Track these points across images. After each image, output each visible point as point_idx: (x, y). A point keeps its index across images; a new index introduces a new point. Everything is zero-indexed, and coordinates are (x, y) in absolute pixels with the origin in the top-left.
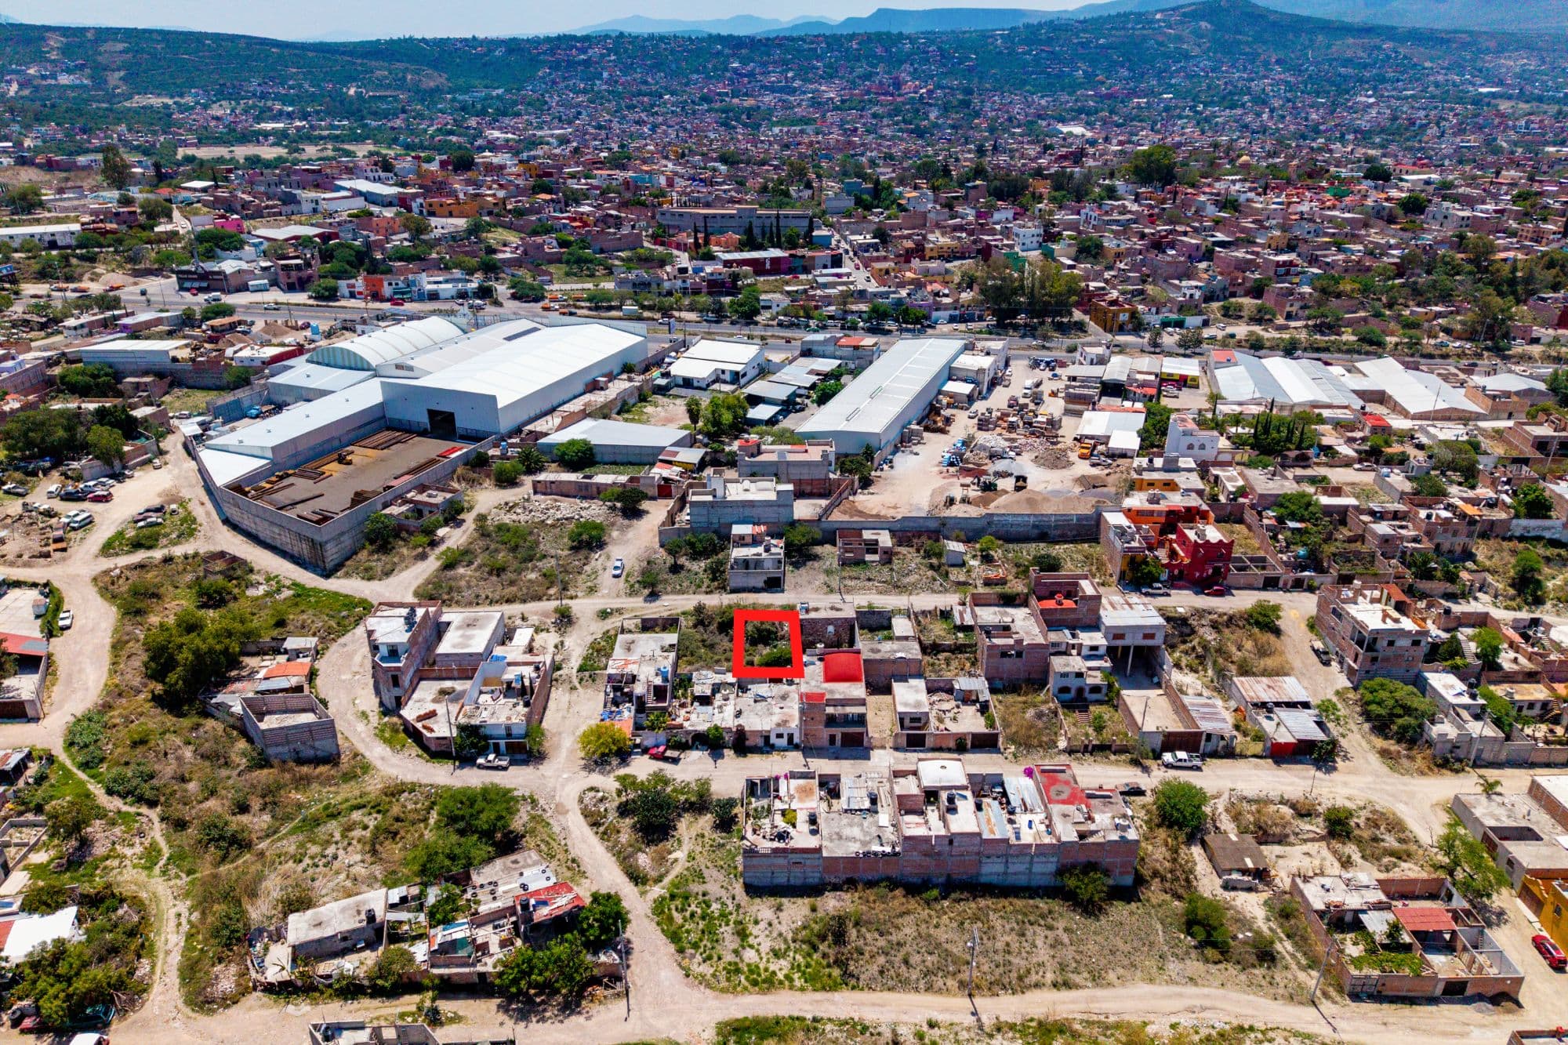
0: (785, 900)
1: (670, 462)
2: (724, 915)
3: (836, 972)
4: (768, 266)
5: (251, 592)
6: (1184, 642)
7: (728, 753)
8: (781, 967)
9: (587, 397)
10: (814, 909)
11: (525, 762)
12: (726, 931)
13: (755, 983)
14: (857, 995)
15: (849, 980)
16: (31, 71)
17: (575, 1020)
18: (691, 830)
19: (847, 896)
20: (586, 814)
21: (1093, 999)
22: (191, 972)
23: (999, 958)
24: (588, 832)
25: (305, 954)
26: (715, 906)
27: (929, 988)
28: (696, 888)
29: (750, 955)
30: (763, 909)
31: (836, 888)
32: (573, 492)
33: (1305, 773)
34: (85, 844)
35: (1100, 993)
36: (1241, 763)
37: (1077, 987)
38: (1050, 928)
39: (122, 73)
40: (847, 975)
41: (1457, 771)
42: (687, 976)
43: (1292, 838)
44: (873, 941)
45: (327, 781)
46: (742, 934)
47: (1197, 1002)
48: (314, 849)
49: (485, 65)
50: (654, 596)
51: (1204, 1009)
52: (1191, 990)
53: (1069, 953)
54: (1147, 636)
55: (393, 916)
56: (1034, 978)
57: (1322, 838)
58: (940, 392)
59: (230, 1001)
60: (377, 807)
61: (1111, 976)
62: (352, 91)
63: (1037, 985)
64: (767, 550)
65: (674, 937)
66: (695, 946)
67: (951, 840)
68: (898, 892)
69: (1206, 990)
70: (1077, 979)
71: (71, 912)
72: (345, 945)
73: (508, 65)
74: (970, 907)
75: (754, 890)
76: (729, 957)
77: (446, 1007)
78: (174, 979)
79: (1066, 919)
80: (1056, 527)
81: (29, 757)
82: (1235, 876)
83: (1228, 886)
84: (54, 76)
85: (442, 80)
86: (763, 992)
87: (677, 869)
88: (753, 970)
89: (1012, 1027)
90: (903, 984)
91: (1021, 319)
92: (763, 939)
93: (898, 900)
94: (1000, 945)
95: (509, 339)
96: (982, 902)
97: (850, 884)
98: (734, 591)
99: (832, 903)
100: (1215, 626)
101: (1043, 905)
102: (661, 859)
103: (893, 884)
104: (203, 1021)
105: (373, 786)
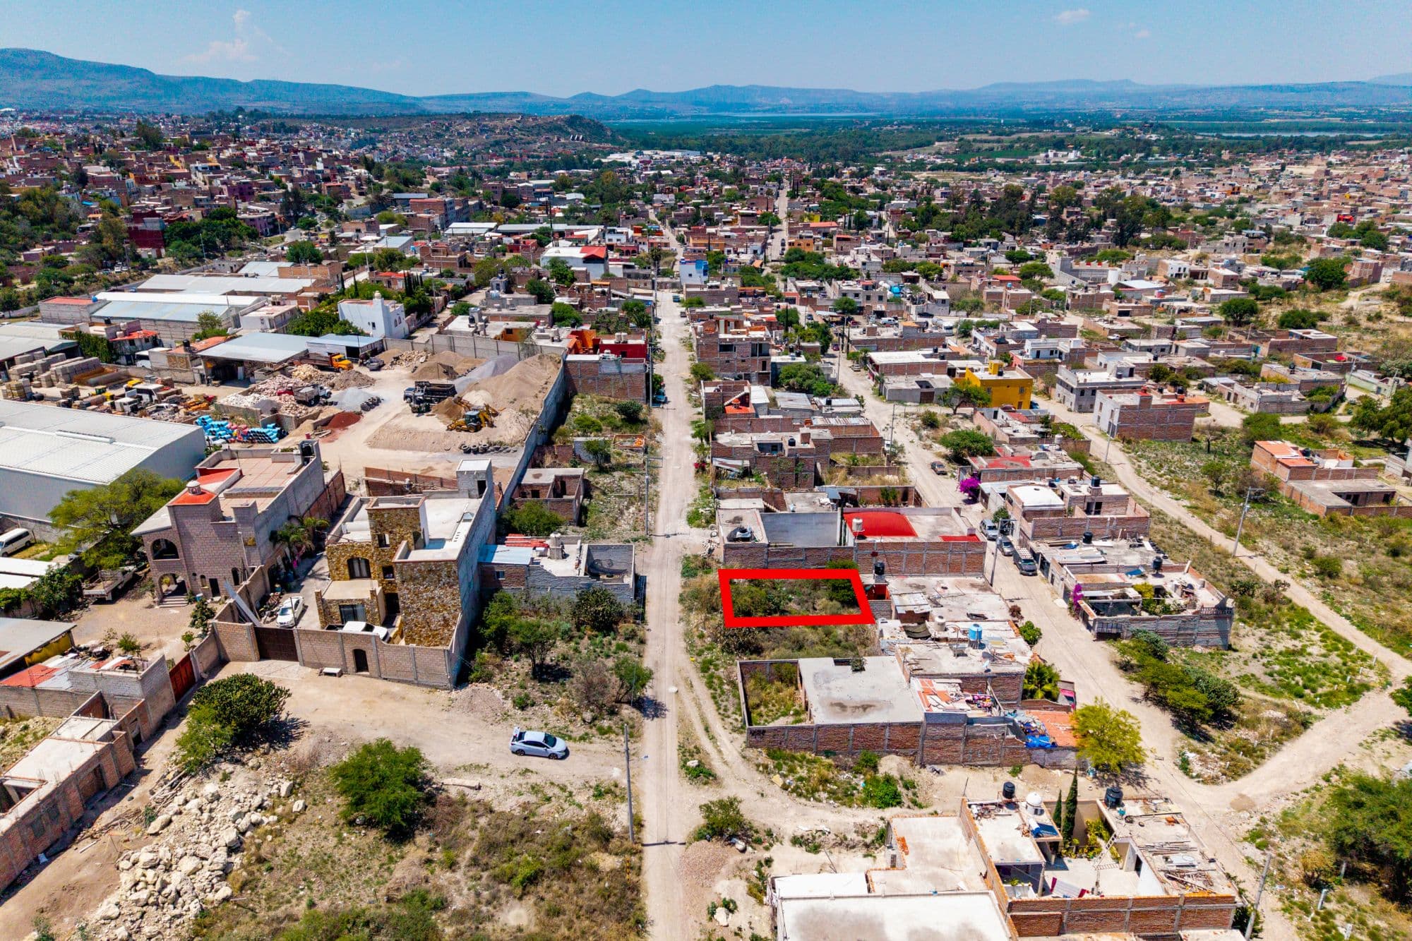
32: (20, 859)
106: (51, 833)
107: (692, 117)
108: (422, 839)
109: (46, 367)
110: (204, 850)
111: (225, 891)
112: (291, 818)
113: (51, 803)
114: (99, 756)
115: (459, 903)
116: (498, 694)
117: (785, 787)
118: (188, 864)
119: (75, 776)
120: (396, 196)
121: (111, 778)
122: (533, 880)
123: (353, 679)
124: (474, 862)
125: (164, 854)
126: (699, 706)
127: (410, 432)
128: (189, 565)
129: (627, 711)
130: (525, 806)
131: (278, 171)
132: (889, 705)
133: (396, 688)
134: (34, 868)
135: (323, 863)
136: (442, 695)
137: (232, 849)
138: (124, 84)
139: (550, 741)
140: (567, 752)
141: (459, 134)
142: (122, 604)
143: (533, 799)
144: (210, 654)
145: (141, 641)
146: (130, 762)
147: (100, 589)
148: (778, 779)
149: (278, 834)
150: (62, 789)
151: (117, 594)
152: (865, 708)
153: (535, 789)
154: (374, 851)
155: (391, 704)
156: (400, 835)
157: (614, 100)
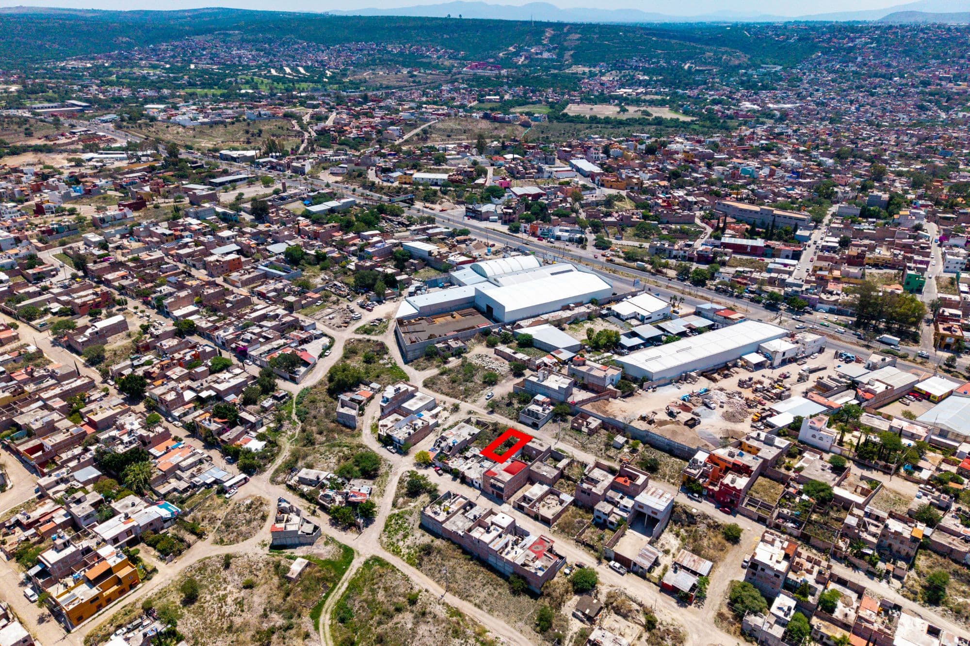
0: (427, 534)
1: (554, 356)
2: (406, 528)
3: (417, 561)
4: (749, 250)
5: (381, 362)
6: (689, 526)
7: (459, 480)
8: (405, 551)
9: (560, 313)
10: (432, 541)
11: (401, 454)
12: (401, 533)
13: (393, 551)
14: (417, 571)
15: (419, 566)
16: (533, 50)
17: (343, 533)
18: (424, 498)
19: (444, 543)
20: (400, 479)
21: (483, 616)
22: (277, 471)
23: (468, 587)
24: (396, 483)
25: (302, 481)
26: (406, 524)
27: (438, 582)
28: (407, 516)
29: (401, 543)
30: (418, 533)
31: (443, 539)
32: (507, 358)
33: (668, 601)
34: (282, 426)
35: (487, 615)
36: (646, 582)
37: (482, 609)
38: (495, 589)
39: (572, 52)
40: (420, 564)
41: (747, 641)
42: (379, 538)
43: (630, 619)
44: (438, 559)
45: (347, 435)
46: (405, 536)
47: (515, 638)
48: (327, 453)
49: (780, 48)
50: (492, 412)
51: (515, 641)
52: (519, 634)
53: (492, 599)
54: (653, 512)
55: (324, 481)
56: (472, 599)
57: (643, 626)
58: (741, 358)
59: (278, 483)
60: (351, 449)
61: (496, 613)
62: (686, 67)
63: (470, 601)
64: (544, 410)
65: (387, 526)
66: (389, 532)
67: (479, 541)
68: (460, 551)
69: (522, 637)
70: (484, 607)
71: (264, 443)
72: (309, 483)
73: (795, 49)
74: (477, 568)
75: (421, 526)
76: (394, 540)
77: (319, 512)
78: (272, 472)
79: (505, 590)
80: (678, 449)
81: (287, 395)
82: (579, 614)
83: (574, 615)
84: (541, 54)
85: (746, 60)
86: (394, 555)
87: (408, 508)
88: (397, 547)
89: (448, 606)
90: (433, 576)
92: (409, 541)
93: (458, 553)
94: (473, 584)
95: (552, 274)
96: (482, 569)
97: (448, 540)
98: (521, 422)
99: (438, 543)
100: (709, 526)
101: (502, 581)
102: (405, 503)
103: (460, 547)
104: (270, 485)
105: (356, 441)
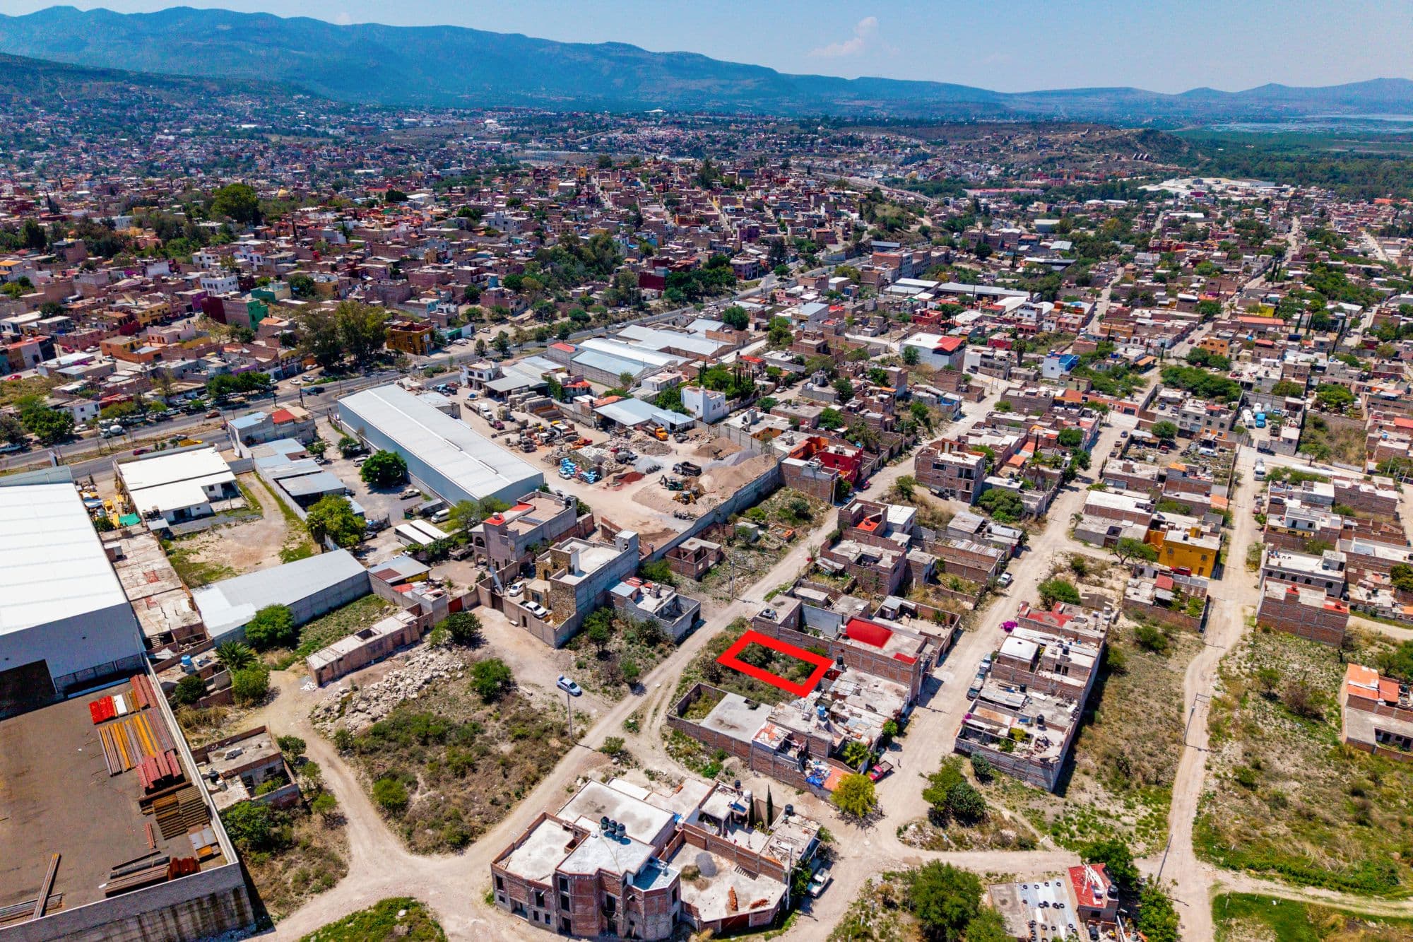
28: (1049, 818)
32: (364, 660)
42: (1145, 858)
64: (657, 597)
87: (1024, 820)
91: (349, 359)
106: (378, 654)
107: (1328, 120)
108: (494, 706)
109: (524, 399)
110: (416, 678)
111: (415, 696)
112: (455, 679)
113: (380, 643)
114: (403, 630)
115: (488, 734)
116: (573, 658)
117: (667, 749)
118: (408, 681)
119: (392, 634)
120: (874, 243)
121: (408, 640)
122: (519, 737)
123: (520, 629)
124: (506, 722)
125: (403, 675)
126: (663, 698)
127: (655, 496)
128: (489, 553)
129: (625, 687)
130: (544, 709)
131: (786, 215)
132: (745, 730)
133: (534, 640)
134: (368, 664)
135: (455, 700)
136: (551, 649)
137: (426, 682)
138: (750, 83)
139: (573, 685)
140: (579, 694)
141: (1016, 148)
142: (464, 562)
143: (549, 707)
144: (473, 599)
145: (456, 584)
146: (417, 636)
147: (456, 553)
148: (666, 744)
149: (447, 683)
150: (386, 638)
151: (463, 557)
152: (732, 727)
153: (553, 704)
154: (475, 702)
155: (527, 647)
156: (487, 701)
157: (1234, 97)
